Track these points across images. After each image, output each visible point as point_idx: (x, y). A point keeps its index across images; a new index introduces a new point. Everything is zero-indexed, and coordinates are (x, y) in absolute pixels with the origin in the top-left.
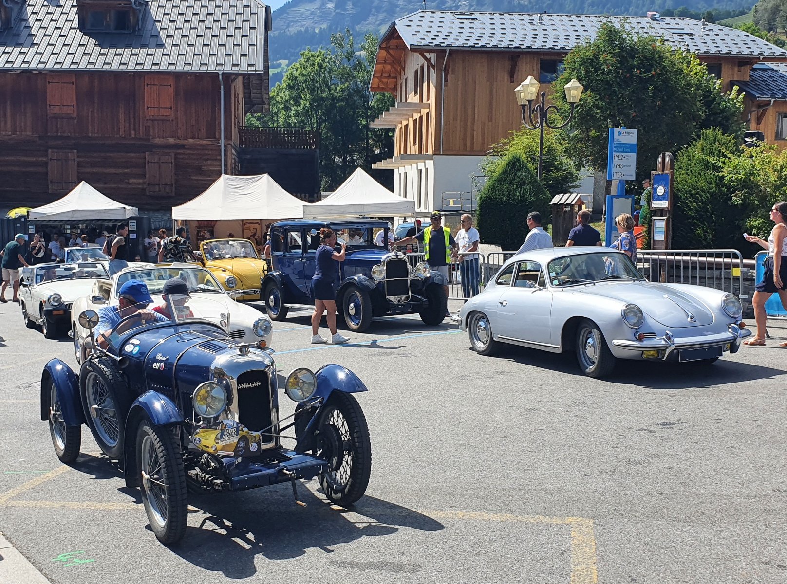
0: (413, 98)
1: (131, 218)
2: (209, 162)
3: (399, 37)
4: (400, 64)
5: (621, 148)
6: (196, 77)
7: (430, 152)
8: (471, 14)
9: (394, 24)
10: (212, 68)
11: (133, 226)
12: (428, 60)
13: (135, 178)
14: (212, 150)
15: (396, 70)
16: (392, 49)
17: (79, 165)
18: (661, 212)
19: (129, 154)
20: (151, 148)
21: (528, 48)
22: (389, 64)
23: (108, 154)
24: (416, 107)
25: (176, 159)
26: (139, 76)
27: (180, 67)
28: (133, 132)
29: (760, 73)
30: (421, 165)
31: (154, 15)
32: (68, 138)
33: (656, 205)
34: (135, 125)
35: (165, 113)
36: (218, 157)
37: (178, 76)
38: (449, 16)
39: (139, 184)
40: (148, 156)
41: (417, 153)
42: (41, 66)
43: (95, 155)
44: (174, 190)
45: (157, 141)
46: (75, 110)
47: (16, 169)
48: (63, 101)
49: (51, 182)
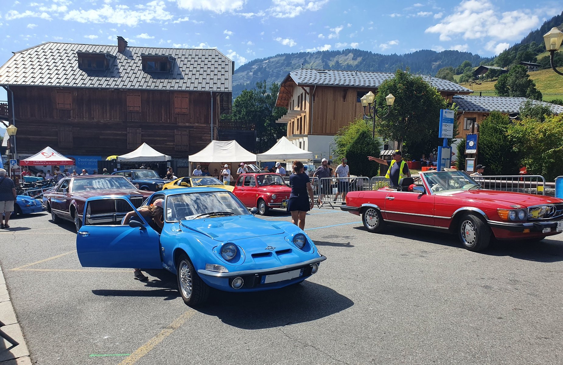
1: (168, 161)
2: (205, 135)
3: (292, 80)
4: (290, 93)
5: (446, 120)
6: (199, 93)
7: (306, 133)
8: (324, 71)
9: (290, 74)
10: (207, 89)
12: (305, 91)
13: (169, 142)
14: (206, 129)
15: (289, 96)
16: (287, 86)
17: (142, 135)
18: (471, 155)
19: (166, 131)
20: (177, 128)
21: (353, 85)
22: (285, 94)
23: (156, 131)
25: (189, 133)
26: (172, 93)
27: (191, 89)
28: (168, 120)
29: (457, 100)
30: (301, 140)
31: (179, 64)
32: (137, 122)
33: (468, 151)
34: (169, 117)
35: (184, 111)
36: (210, 133)
37: (191, 93)
38: (314, 72)
39: (171, 145)
40: (176, 131)
41: (299, 134)
42: (124, 87)
43: (150, 131)
44: (188, 148)
45: (180, 124)
46: (140, 109)
47: (112, 137)
48: (134, 104)
49: (129, 144)
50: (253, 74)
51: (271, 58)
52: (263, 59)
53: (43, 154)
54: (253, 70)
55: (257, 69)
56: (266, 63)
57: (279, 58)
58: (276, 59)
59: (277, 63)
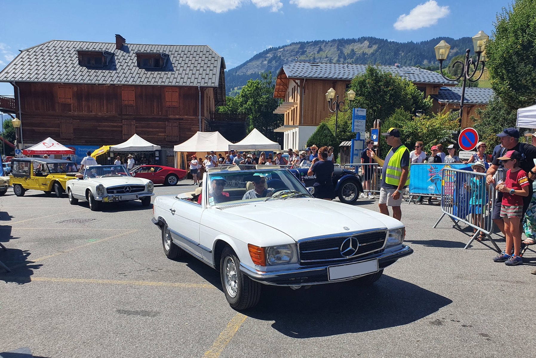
0: (291, 100)
1: (156, 150)
2: (194, 126)
3: (284, 73)
4: (286, 86)
5: (358, 117)
6: (189, 88)
7: (297, 124)
8: (317, 63)
9: (283, 67)
10: (195, 84)
11: (157, 154)
12: (297, 83)
13: (160, 133)
14: (195, 121)
15: (285, 88)
16: (283, 79)
17: (137, 127)
19: (158, 122)
20: (168, 120)
21: (341, 78)
22: (282, 85)
23: (149, 122)
24: (292, 104)
25: (179, 124)
26: (163, 87)
27: (181, 84)
28: (160, 113)
29: (444, 91)
30: (294, 130)
31: (171, 61)
32: (131, 115)
34: (161, 110)
35: (175, 104)
36: (198, 124)
37: (180, 87)
38: (307, 64)
39: (163, 136)
40: (167, 123)
41: (292, 125)
42: (119, 83)
43: (143, 122)
44: (178, 138)
45: (171, 116)
46: (135, 103)
47: (108, 129)
48: (128, 99)
49: (124, 135)
50: (268, 63)
51: (286, 46)
52: (277, 47)
53: (44, 144)
54: (267, 59)
55: (272, 58)
56: (280, 51)
57: (294, 46)
58: (291, 48)
59: (292, 51)
